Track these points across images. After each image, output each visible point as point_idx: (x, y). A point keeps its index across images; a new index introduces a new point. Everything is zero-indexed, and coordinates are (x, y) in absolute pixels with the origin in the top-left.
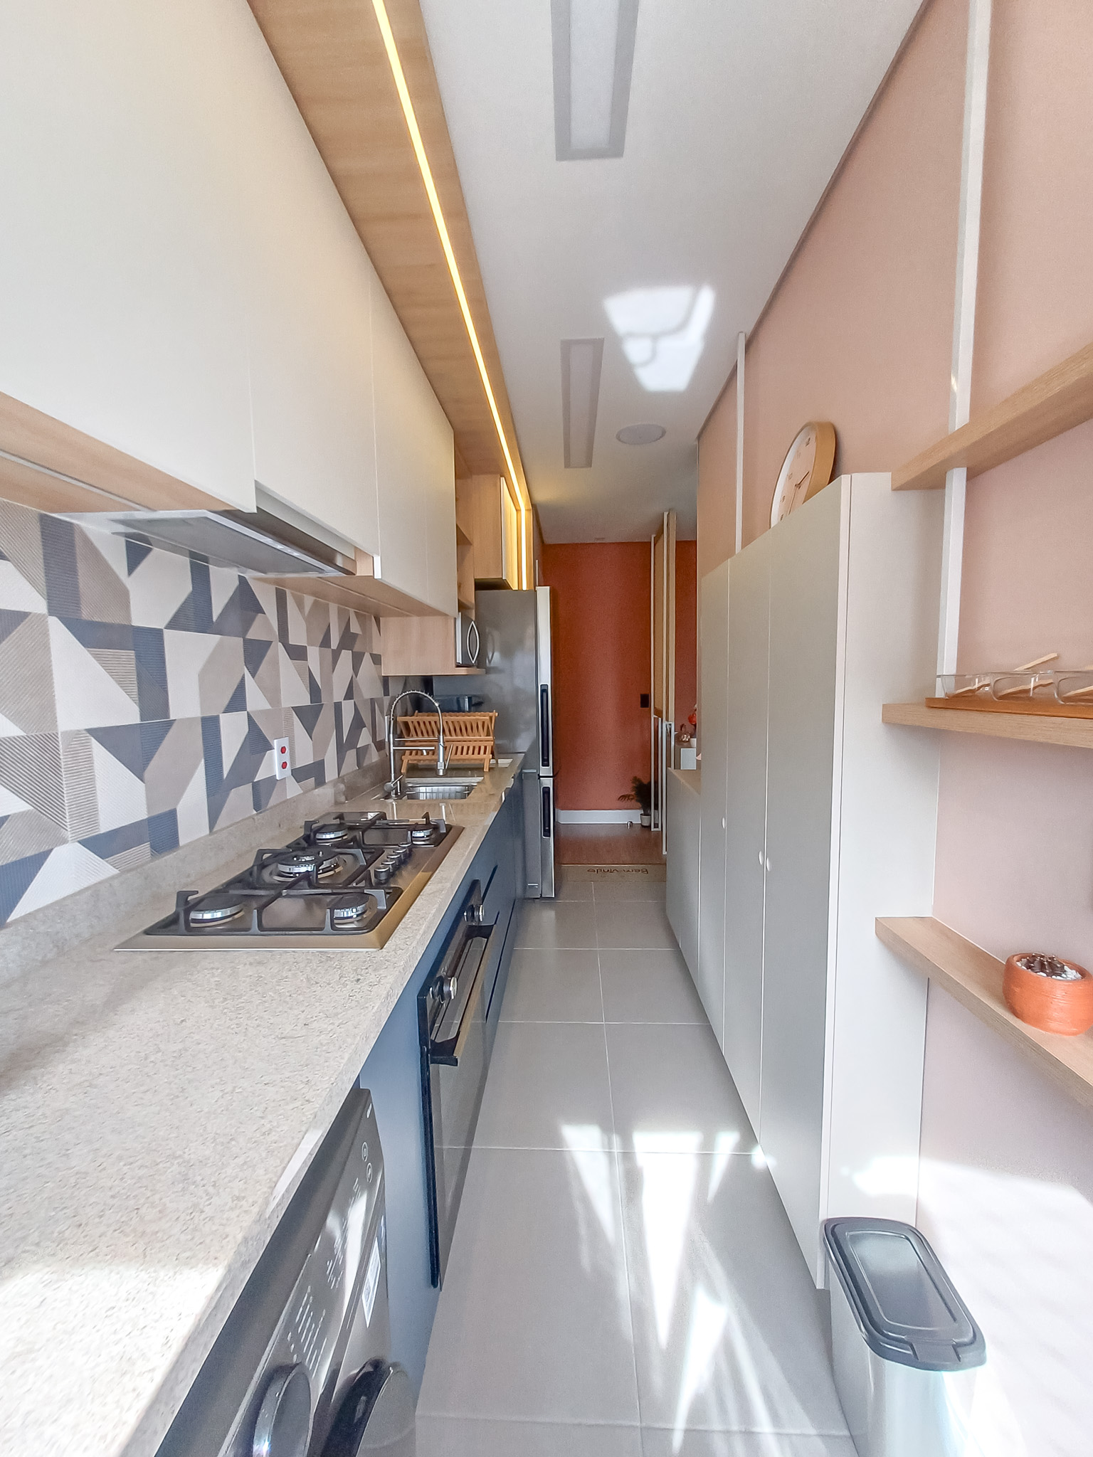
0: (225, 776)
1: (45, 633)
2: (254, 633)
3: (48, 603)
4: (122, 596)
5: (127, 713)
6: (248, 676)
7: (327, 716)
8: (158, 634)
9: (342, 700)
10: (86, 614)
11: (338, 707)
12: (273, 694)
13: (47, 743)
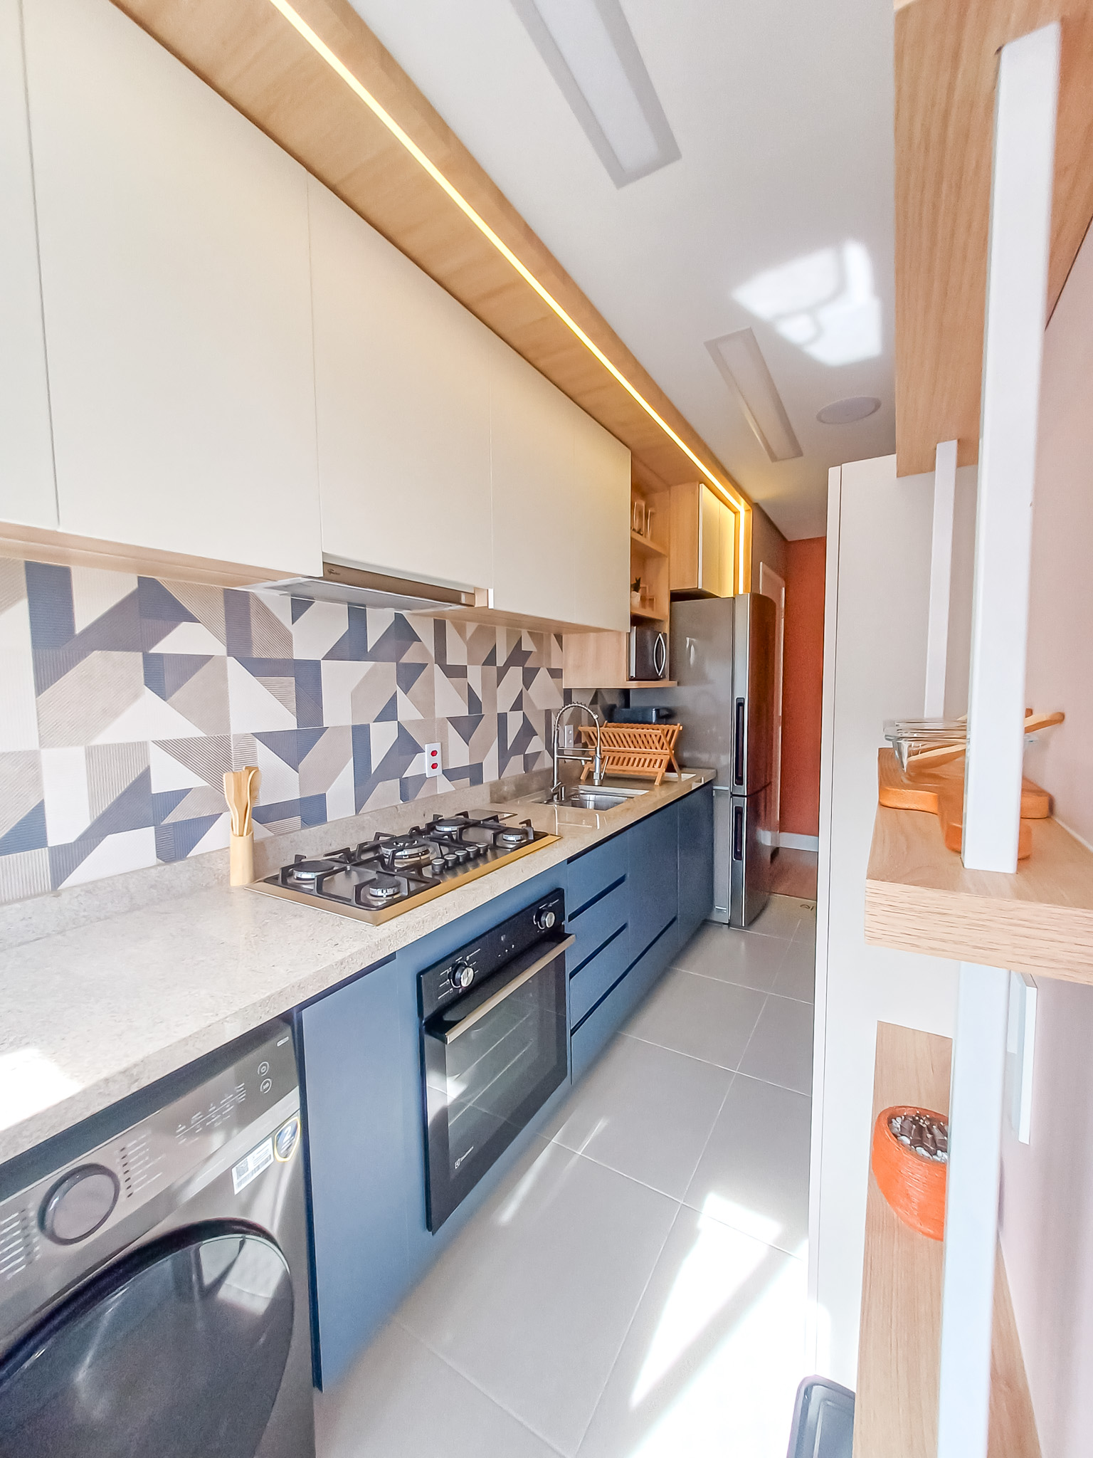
0: (372, 772)
1: (224, 668)
2: (410, 657)
3: (228, 648)
4: (287, 639)
5: (287, 721)
6: (400, 694)
7: (488, 726)
8: (316, 664)
9: (508, 711)
10: (256, 654)
11: (502, 719)
12: (427, 707)
13: (222, 742)
